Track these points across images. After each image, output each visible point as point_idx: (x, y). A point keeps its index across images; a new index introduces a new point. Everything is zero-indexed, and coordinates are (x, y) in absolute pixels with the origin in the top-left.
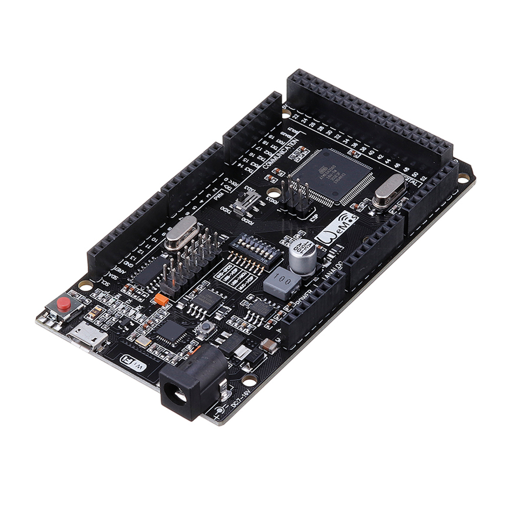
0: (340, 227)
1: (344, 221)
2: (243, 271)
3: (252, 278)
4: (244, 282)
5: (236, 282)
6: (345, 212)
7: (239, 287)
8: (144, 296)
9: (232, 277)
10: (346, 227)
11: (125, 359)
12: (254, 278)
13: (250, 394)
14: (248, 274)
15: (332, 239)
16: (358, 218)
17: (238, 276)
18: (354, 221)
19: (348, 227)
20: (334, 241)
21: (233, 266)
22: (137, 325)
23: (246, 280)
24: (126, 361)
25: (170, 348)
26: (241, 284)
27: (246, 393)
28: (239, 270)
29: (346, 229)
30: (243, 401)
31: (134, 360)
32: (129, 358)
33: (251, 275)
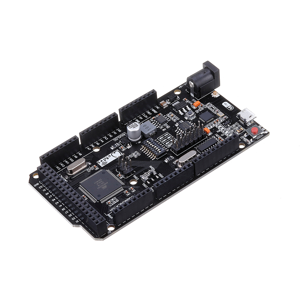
0: (108, 159)
1: (105, 161)
2: (163, 142)
3: (160, 139)
4: (165, 137)
5: (168, 138)
6: (102, 166)
7: (168, 135)
8: (214, 137)
9: (169, 141)
10: (105, 158)
11: (231, 108)
12: (159, 139)
13: (179, 86)
14: (161, 141)
15: (115, 153)
16: (97, 162)
17: (166, 140)
18: (100, 161)
19: (104, 158)
20: (114, 152)
21: (167, 146)
22: (222, 123)
23: (163, 138)
24: (231, 107)
25: (209, 111)
26: (166, 136)
27: (181, 87)
28: (165, 143)
29: (105, 157)
30: (184, 84)
31: (227, 107)
32: (229, 109)
33: (160, 140)
